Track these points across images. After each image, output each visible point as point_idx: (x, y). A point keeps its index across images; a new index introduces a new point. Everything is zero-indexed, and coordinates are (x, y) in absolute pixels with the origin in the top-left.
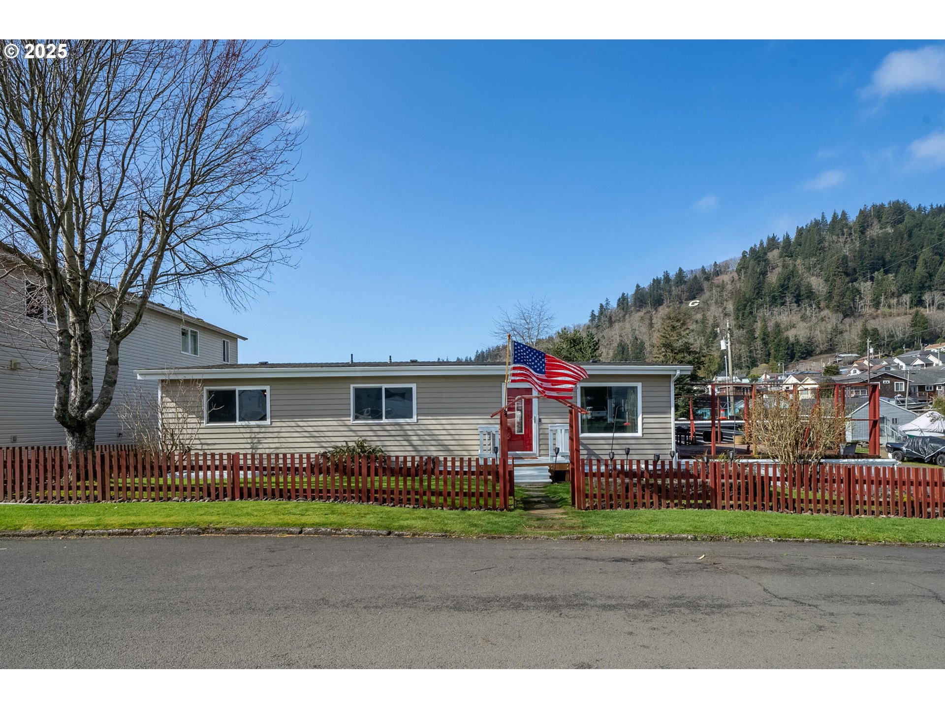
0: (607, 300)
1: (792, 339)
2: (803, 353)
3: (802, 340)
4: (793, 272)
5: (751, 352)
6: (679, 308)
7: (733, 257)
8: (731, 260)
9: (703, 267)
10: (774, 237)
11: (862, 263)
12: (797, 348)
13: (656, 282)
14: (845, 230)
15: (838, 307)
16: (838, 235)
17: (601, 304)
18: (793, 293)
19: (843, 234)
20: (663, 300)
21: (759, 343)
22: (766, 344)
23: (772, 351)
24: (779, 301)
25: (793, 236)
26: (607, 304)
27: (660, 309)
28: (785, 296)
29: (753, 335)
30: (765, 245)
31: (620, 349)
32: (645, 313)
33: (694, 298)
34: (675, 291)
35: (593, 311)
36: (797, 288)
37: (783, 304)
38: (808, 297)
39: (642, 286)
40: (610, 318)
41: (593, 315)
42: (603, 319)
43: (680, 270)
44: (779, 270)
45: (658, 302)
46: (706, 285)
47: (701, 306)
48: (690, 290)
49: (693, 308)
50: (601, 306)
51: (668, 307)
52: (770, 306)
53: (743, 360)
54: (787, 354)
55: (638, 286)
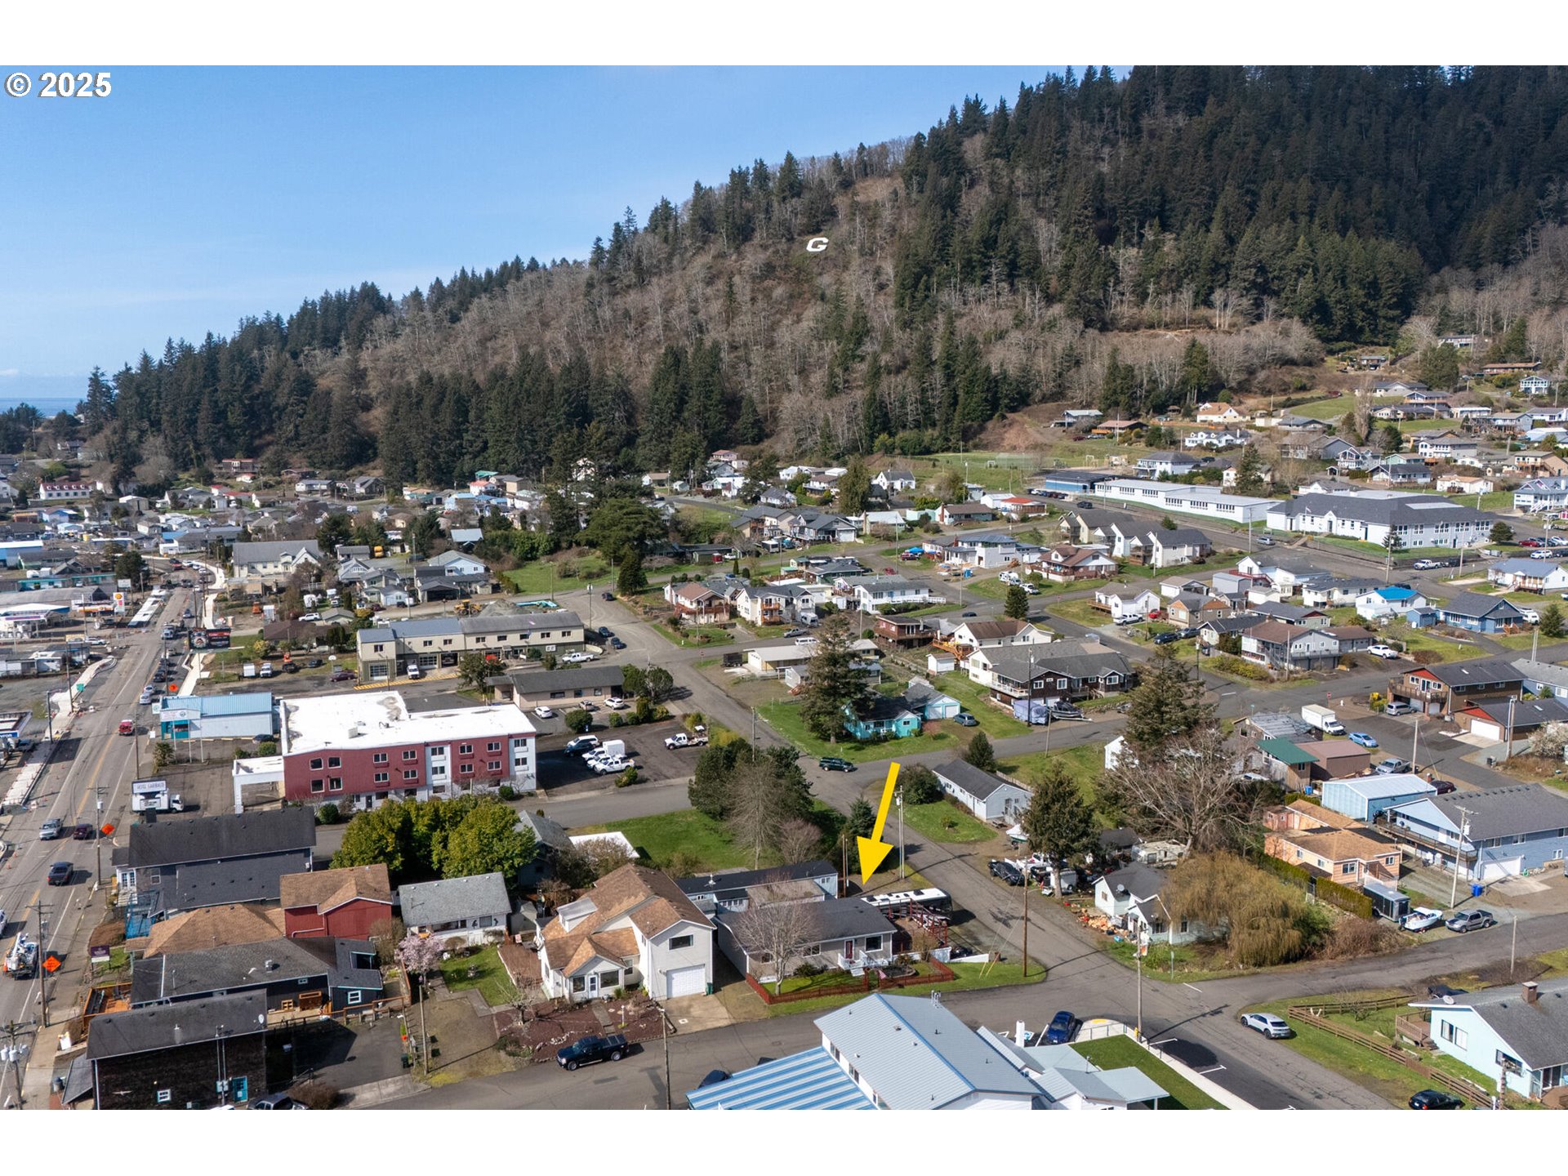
0: (629, 211)
1: (995, 371)
2: (1012, 400)
3: (1012, 371)
4: (1006, 205)
5: (924, 391)
6: (787, 253)
7: (896, 137)
8: (893, 142)
9: (836, 155)
10: (977, 103)
11: (1126, 201)
12: (1004, 389)
13: (738, 177)
14: (1106, 110)
15: (1078, 303)
16: (1092, 121)
17: (617, 225)
18: (1003, 257)
19: (1102, 120)
20: (753, 230)
21: (938, 376)
22: (950, 376)
23: (961, 392)
24: (979, 273)
25: (1012, 104)
26: (629, 221)
27: (748, 248)
28: (989, 264)
29: (928, 357)
30: (960, 115)
31: (670, 360)
32: (714, 258)
33: (816, 231)
34: (781, 212)
35: (599, 239)
36: (1011, 248)
37: (985, 279)
38: (1029, 273)
39: (705, 184)
40: (639, 261)
41: (599, 250)
42: (623, 262)
43: (790, 159)
44: (983, 189)
45: (742, 233)
46: (841, 202)
47: (833, 253)
48: (811, 212)
49: (816, 256)
50: (618, 227)
51: (765, 247)
52: (962, 281)
53: (909, 408)
54: (986, 400)
55: (698, 185)
